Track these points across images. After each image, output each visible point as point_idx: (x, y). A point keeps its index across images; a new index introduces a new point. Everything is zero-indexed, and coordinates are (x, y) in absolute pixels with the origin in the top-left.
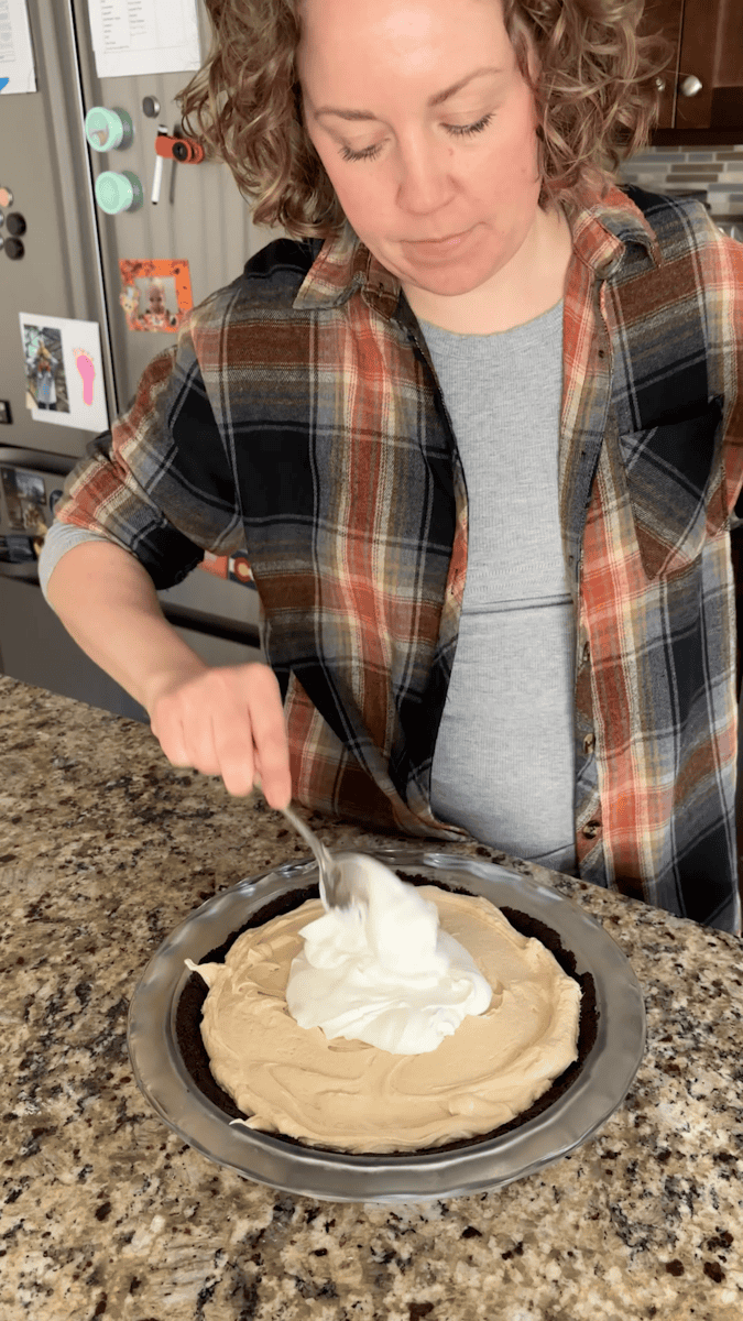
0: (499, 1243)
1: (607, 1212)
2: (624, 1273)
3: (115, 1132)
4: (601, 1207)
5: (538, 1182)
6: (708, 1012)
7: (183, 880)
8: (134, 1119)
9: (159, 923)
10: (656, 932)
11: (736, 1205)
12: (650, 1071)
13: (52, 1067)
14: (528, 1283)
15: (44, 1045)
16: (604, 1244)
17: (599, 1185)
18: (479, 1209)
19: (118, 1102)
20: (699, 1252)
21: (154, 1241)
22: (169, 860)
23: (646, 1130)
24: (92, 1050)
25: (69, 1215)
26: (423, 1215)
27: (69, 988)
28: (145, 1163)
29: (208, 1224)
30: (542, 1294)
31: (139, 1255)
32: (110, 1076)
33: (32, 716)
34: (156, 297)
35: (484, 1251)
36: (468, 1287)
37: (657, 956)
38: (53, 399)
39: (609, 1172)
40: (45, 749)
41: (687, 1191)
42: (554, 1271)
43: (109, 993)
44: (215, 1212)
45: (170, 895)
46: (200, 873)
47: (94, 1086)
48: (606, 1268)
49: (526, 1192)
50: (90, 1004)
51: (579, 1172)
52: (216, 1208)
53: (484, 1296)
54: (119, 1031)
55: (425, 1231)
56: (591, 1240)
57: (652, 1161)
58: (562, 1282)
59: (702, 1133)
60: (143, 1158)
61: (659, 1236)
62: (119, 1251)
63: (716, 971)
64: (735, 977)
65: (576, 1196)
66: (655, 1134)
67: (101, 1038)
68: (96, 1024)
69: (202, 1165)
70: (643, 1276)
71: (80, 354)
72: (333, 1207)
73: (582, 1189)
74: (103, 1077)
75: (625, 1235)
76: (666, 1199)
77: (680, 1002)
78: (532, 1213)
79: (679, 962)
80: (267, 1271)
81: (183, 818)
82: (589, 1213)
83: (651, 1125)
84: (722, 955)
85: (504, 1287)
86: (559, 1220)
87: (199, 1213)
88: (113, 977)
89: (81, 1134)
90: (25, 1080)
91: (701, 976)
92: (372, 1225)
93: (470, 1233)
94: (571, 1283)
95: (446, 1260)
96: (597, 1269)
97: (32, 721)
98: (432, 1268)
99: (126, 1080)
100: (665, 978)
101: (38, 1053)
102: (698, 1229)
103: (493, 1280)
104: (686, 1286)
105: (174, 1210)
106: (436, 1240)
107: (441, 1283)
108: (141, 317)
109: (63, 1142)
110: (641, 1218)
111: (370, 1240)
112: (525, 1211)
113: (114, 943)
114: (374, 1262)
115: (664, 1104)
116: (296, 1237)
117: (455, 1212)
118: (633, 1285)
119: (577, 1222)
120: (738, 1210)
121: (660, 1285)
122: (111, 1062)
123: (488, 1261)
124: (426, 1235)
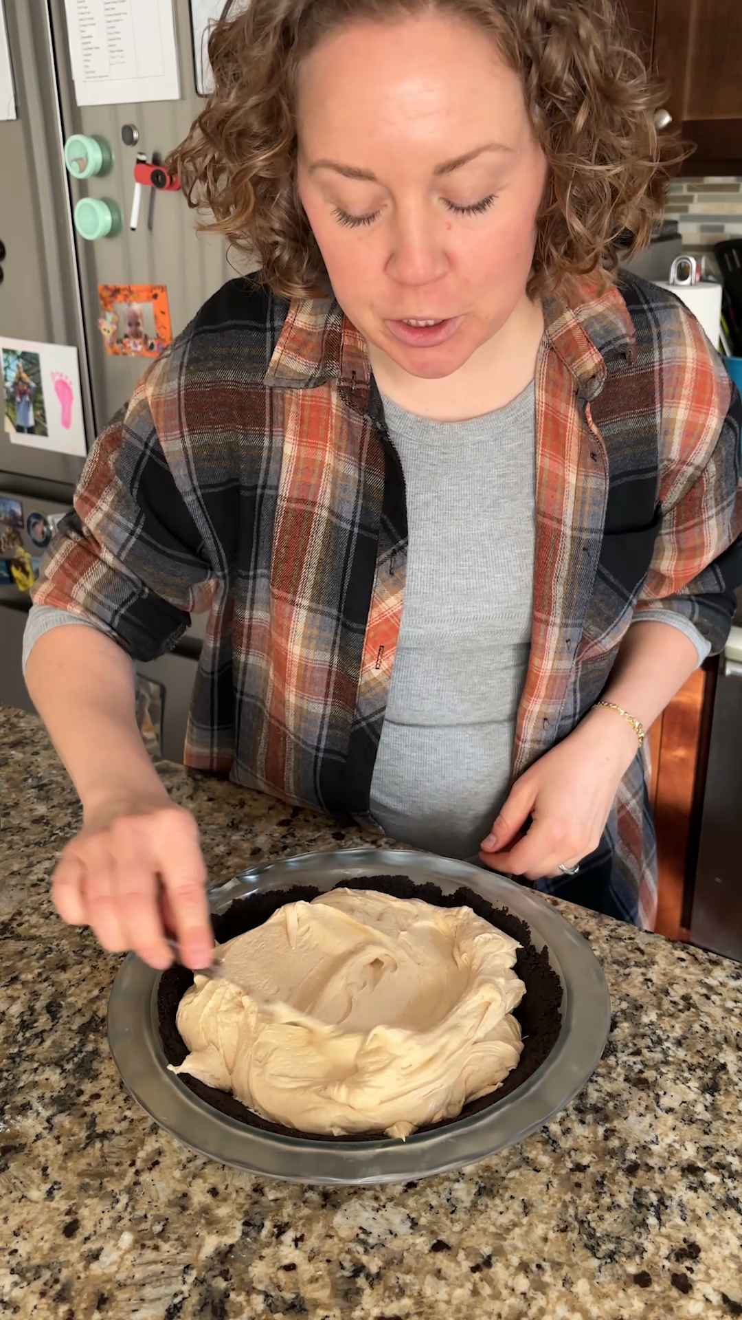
0: (467, 1256)
1: (576, 1224)
2: (592, 1285)
3: (84, 1148)
4: (570, 1220)
5: (507, 1196)
6: (677, 1026)
8: (104, 1136)
10: (626, 947)
11: (704, 1216)
12: (620, 1085)
13: (22, 1084)
14: (496, 1296)
15: (14, 1062)
16: (572, 1256)
17: (568, 1197)
18: (448, 1222)
19: (87, 1119)
20: (667, 1264)
21: (122, 1258)
23: (615, 1143)
24: (62, 1067)
25: (37, 1232)
26: (392, 1229)
27: (39, 1005)
28: (113, 1179)
29: (176, 1240)
30: (510, 1306)
31: (107, 1271)
32: (80, 1093)
33: (6, 736)
34: (134, 321)
35: (453, 1265)
36: (436, 1301)
37: (627, 971)
38: (31, 423)
39: (578, 1185)
40: (19, 768)
41: (655, 1203)
42: (522, 1283)
43: (80, 1010)
44: (183, 1228)
47: (63, 1103)
48: (574, 1280)
49: (495, 1205)
50: (61, 1021)
51: (548, 1185)
52: (185, 1224)
53: (453, 1309)
54: (90, 1047)
55: (395, 1245)
56: (560, 1253)
57: (620, 1173)
58: (530, 1294)
59: (670, 1146)
60: (112, 1174)
61: (627, 1247)
62: (86, 1268)
63: (686, 985)
64: (704, 991)
65: (544, 1209)
66: (624, 1146)
67: (72, 1055)
68: (67, 1041)
69: (172, 1181)
70: (611, 1287)
71: (57, 378)
72: (302, 1222)
73: (551, 1202)
74: (73, 1094)
75: (593, 1247)
76: (634, 1211)
77: (650, 1016)
78: (501, 1226)
79: (648, 976)
80: (235, 1286)
82: (558, 1226)
83: (620, 1138)
84: (692, 969)
85: (472, 1300)
86: (527, 1233)
87: (169, 1229)
88: (85, 994)
89: (50, 1151)
91: (670, 990)
92: (341, 1239)
93: (439, 1246)
94: (539, 1295)
95: (415, 1274)
96: (567, 1282)
97: (6, 740)
98: (400, 1281)
99: (96, 1096)
100: (634, 993)
101: (7, 1071)
102: (665, 1241)
103: (461, 1294)
104: (654, 1297)
105: (143, 1226)
106: (405, 1254)
107: (410, 1297)
108: (120, 341)
109: (32, 1159)
110: (609, 1230)
111: (339, 1254)
112: (494, 1224)
113: (86, 961)
114: (343, 1276)
115: (633, 1117)
116: (266, 1252)
117: (424, 1226)
118: (600, 1296)
119: (546, 1234)
120: (705, 1221)
121: (628, 1297)
122: (81, 1079)
123: (457, 1274)
124: (395, 1249)
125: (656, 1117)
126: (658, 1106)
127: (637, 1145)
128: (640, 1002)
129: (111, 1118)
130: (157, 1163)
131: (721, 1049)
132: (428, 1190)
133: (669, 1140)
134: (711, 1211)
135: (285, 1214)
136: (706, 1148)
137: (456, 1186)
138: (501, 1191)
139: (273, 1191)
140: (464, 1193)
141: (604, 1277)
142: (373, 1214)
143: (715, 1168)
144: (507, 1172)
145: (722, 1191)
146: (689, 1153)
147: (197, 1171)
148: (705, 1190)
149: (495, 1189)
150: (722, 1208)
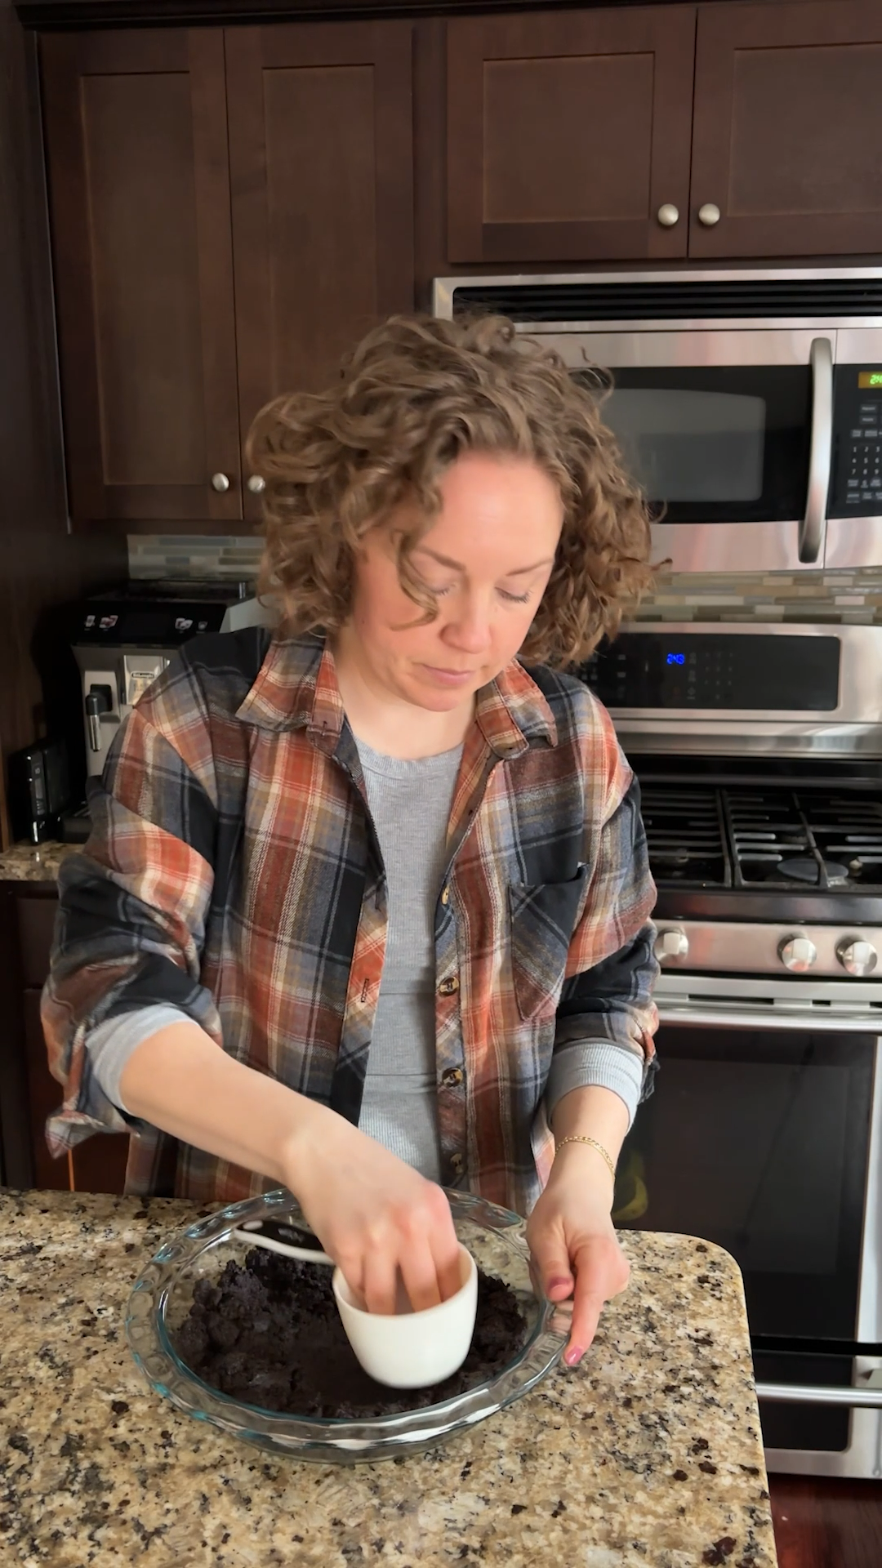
0: (544, 1508)
1: (610, 1456)
2: (647, 1493)
3: (147, 1548)
4: (604, 1454)
5: (546, 1454)
7: (54, 1314)
8: (158, 1532)
9: (57, 1359)
11: (696, 1418)
13: (37, 1519)
14: (583, 1527)
15: (13, 1502)
16: (621, 1480)
18: (513, 1490)
19: (130, 1524)
20: (690, 1459)
22: (21, 1300)
23: (603, 1389)
24: (69, 1490)
26: (472, 1510)
28: (195, 1562)
30: (597, 1530)
32: (106, 1506)
35: (536, 1518)
36: (540, 1548)
39: (595, 1428)
41: (658, 1421)
42: (597, 1511)
43: (49, 1436)
45: (50, 1331)
46: (66, 1304)
47: (95, 1518)
48: (632, 1494)
49: (542, 1464)
50: (35, 1451)
51: (573, 1436)
53: (556, 1549)
54: (85, 1464)
55: (482, 1521)
56: (610, 1480)
57: (621, 1409)
58: (607, 1516)
59: (645, 1378)
61: (657, 1459)
65: (581, 1453)
66: (611, 1389)
67: (71, 1477)
68: (57, 1467)
69: (253, 1545)
70: (662, 1489)
72: (392, 1533)
73: (582, 1447)
74: (99, 1509)
75: (632, 1467)
76: (646, 1432)
78: (555, 1478)
81: (10, 1258)
82: (598, 1462)
83: (605, 1384)
85: (567, 1537)
86: (578, 1476)
88: (43, 1421)
90: (15, 1540)
92: (435, 1534)
93: (517, 1509)
94: (614, 1514)
95: (511, 1535)
96: (627, 1498)
98: (503, 1545)
99: (125, 1503)
101: (11, 1512)
102: (681, 1444)
103: (556, 1535)
104: (695, 1484)
106: (494, 1525)
107: (518, 1553)
110: (636, 1451)
111: (440, 1545)
112: (549, 1478)
113: (21, 1391)
114: (455, 1559)
115: (605, 1367)
117: (495, 1499)
118: (658, 1498)
119: (593, 1470)
120: (699, 1421)
121: (676, 1491)
122: (98, 1494)
123: (544, 1524)
124: (484, 1524)
125: (622, 1361)
126: (619, 1352)
127: (621, 1385)
129: (154, 1515)
130: (227, 1536)
131: (640, 1297)
132: (481, 1472)
133: (641, 1374)
134: (699, 1412)
135: (374, 1533)
136: (671, 1370)
137: (502, 1461)
138: (539, 1453)
139: (351, 1519)
140: (511, 1464)
141: (652, 1485)
142: (448, 1506)
143: (685, 1382)
144: (535, 1437)
145: (699, 1396)
146: (661, 1378)
147: (271, 1528)
148: (687, 1400)
149: (533, 1453)
150: (705, 1408)
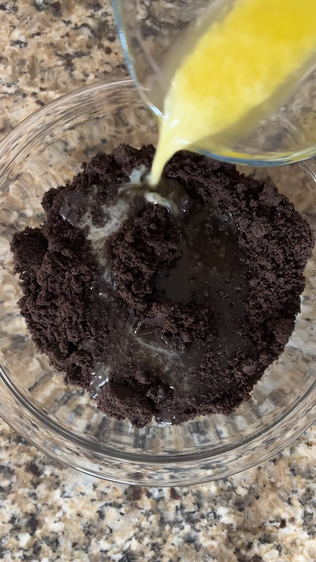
125: (93, 500)
126: (106, 505)
127: (61, 478)
128: (247, 509)
133: (66, 507)
136: (57, 542)
143: (35, 545)
145: (10, 546)
148: (11, 531)
